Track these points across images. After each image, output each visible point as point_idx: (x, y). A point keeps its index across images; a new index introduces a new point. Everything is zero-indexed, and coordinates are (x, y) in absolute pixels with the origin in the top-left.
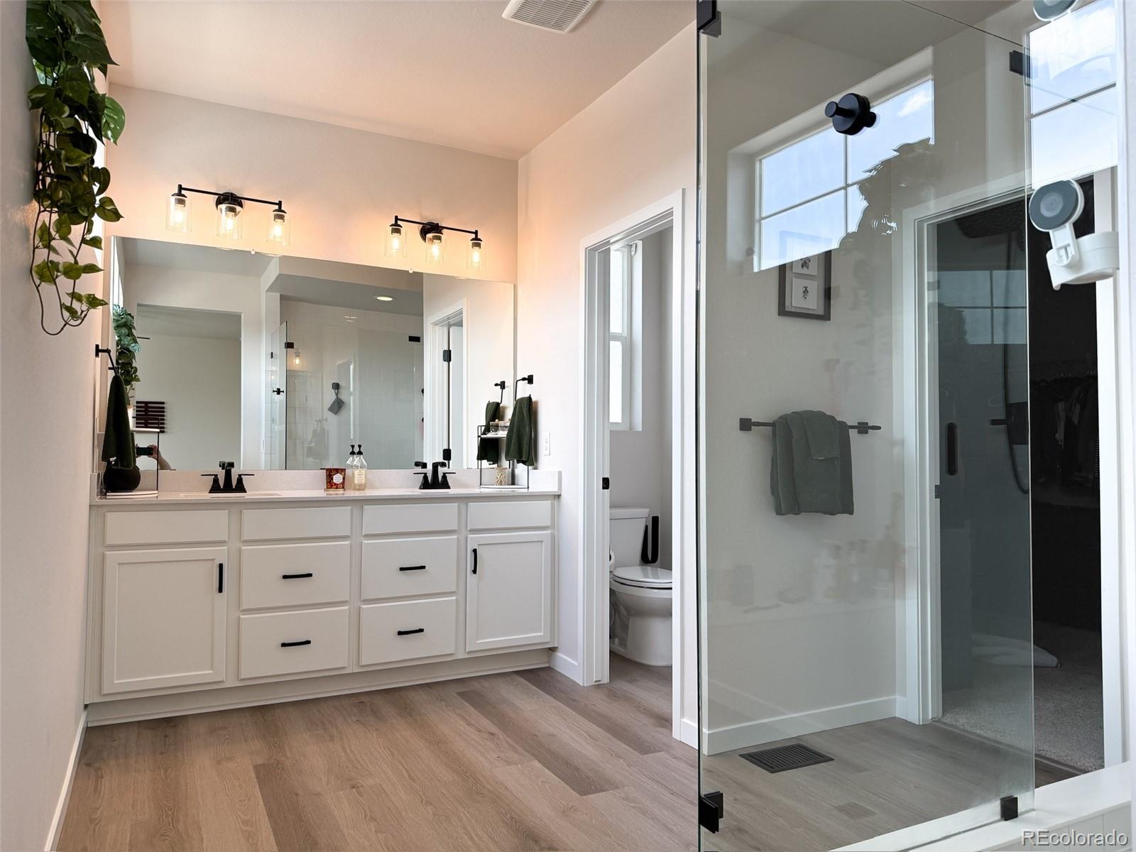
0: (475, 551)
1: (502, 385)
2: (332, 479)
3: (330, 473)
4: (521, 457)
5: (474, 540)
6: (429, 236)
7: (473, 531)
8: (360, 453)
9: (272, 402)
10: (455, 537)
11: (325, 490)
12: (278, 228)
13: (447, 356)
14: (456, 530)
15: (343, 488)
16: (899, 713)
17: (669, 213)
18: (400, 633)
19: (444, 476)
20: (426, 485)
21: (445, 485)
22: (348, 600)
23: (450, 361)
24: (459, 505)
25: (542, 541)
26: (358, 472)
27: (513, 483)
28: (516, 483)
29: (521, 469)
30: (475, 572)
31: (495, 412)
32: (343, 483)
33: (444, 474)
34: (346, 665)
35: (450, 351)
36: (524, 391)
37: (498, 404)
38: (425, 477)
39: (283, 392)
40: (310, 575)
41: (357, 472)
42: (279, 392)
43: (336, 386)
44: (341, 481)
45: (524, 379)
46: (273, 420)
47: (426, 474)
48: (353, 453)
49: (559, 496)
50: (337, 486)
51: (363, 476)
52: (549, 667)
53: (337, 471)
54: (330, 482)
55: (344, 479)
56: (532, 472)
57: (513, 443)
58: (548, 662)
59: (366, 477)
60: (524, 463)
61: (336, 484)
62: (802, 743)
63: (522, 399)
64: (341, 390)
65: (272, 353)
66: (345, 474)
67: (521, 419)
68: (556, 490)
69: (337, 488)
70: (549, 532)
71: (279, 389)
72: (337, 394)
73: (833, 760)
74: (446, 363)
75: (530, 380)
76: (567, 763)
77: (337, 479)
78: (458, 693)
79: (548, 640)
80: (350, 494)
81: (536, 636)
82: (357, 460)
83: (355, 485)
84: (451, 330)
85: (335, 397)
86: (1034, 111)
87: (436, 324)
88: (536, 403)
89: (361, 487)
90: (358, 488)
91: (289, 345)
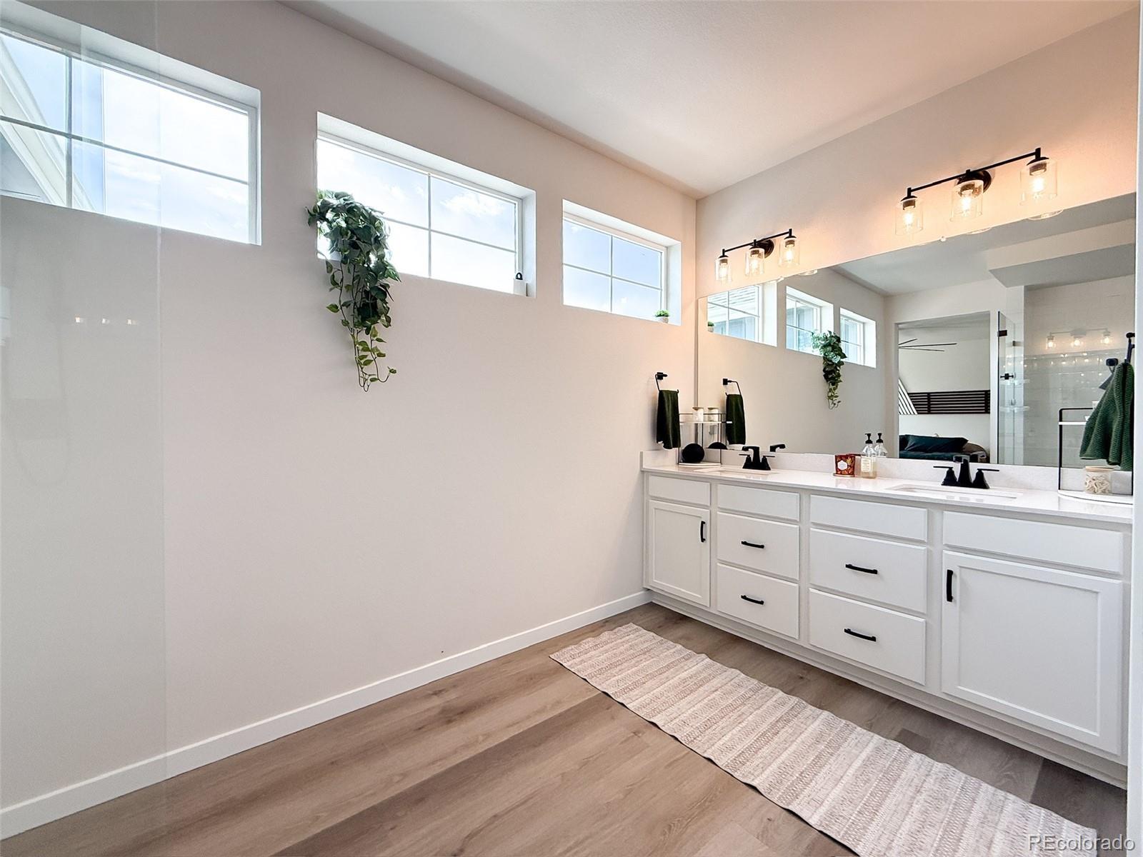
0: (949, 573)
2: (837, 465)
5: (952, 560)
14: (924, 541)
15: (850, 474)
19: (980, 474)
20: (949, 481)
21: (979, 484)
30: (949, 598)
32: (848, 470)
33: (980, 470)
34: (796, 637)
38: (950, 472)
41: (863, 460)
44: (846, 467)
47: (950, 468)
55: (849, 466)
61: (840, 470)
70: (1116, 581)
77: (841, 465)
90: (866, 476)
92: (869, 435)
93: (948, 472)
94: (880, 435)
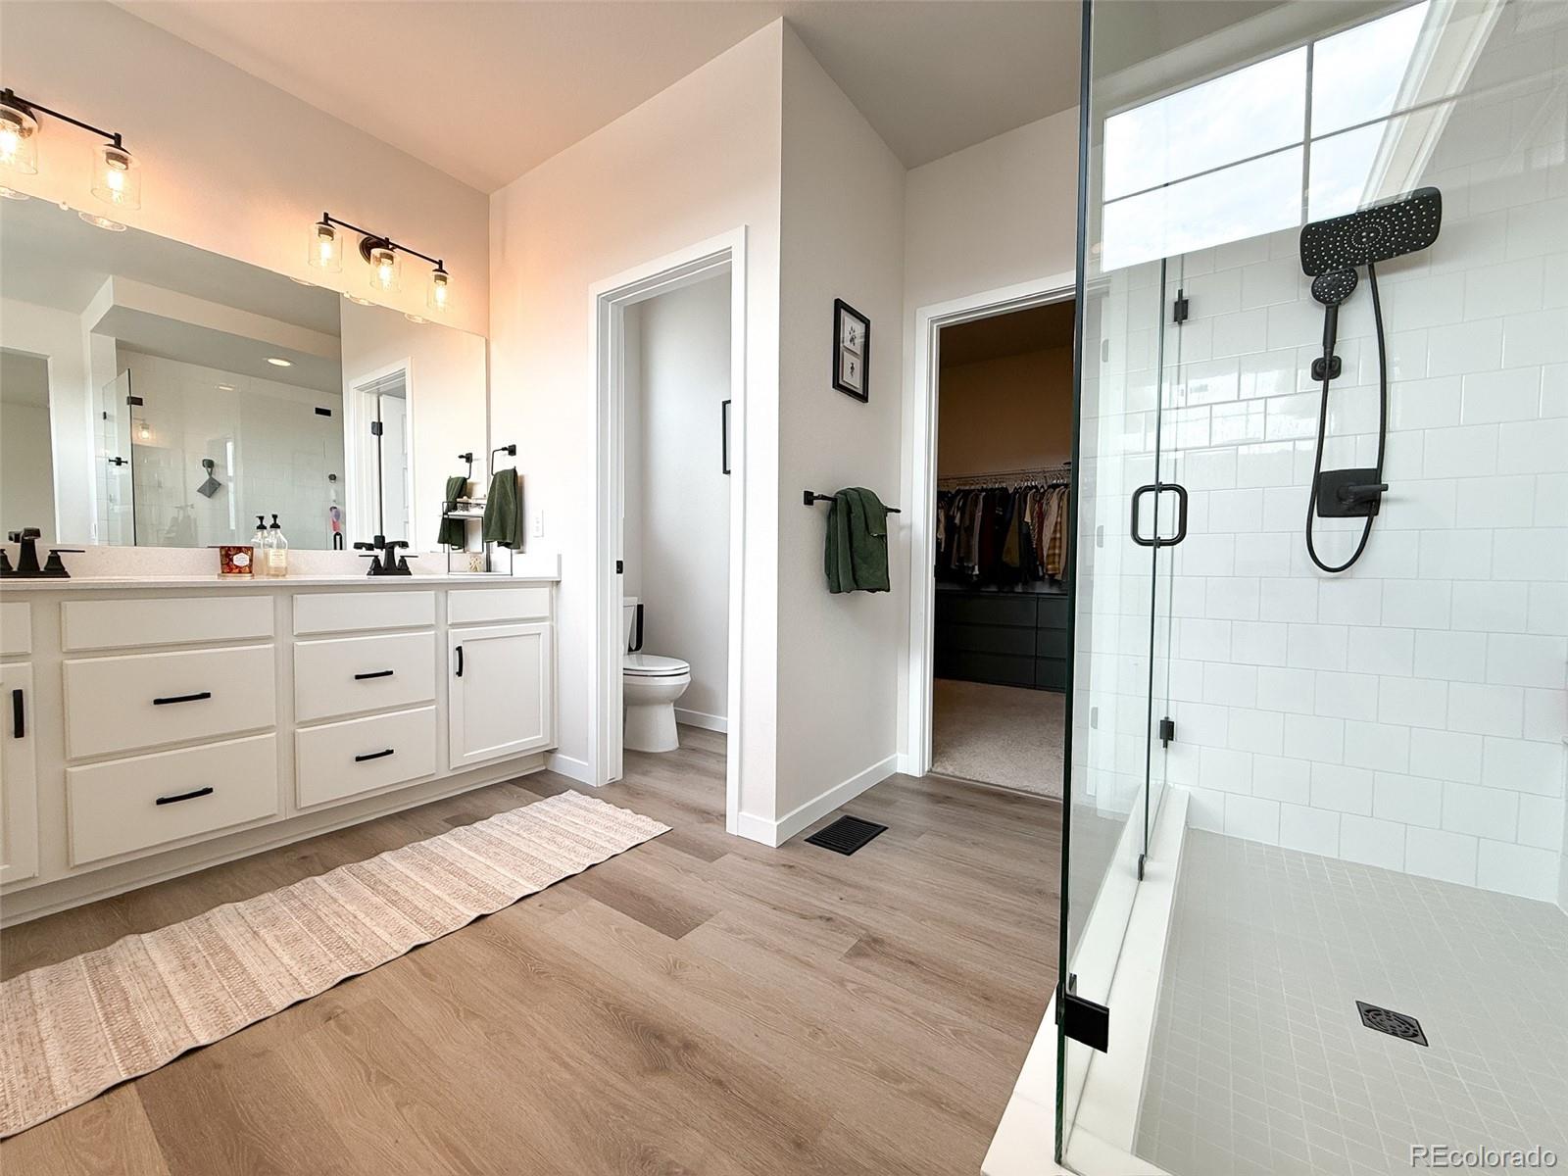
0: (459, 649)
1: (469, 458)
2: (232, 560)
3: (227, 554)
4: (505, 538)
5: (456, 638)
6: (376, 252)
7: (454, 625)
8: (275, 526)
9: (108, 477)
10: (433, 632)
11: (219, 575)
12: (115, 177)
13: (378, 429)
14: (432, 625)
15: (251, 572)
16: (900, 770)
17: (727, 254)
18: (358, 759)
19: (403, 559)
20: (377, 569)
21: (404, 570)
22: (275, 724)
23: (381, 433)
24: (436, 594)
25: (539, 634)
26: (274, 553)
27: (489, 570)
28: (492, 569)
29: (500, 554)
30: (460, 674)
31: (460, 490)
32: (250, 566)
33: (402, 557)
34: (275, 812)
35: (381, 424)
36: (504, 463)
37: (465, 480)
38: (376, 559)
39: (126, 462)
40: (207, 695)
41: (272, 552)
42: (119, 462)
43: (209, 464)
44: (248, 562)
45: (504, 449)
46: (111, 499)
47: (376, 557)
48: (262, 527)
49: (558, 582)
50: (240, 570)
51: (283, 557)
52: (546, 770)
53: (239, 550)
54: (228, 564)
55: (251, 560)
56: (517, 557)
57: (493, 522)
58: (545, 764)
59: (287, 558)
60: (507, 545)
61: (237, 567)
62: (849, 814)
63: (504, 473)
64: (215, 469)
65: (105, 413)
66: (252, 554)
67: (504, 495)
68: (556, 575)
69: (240, 572)
70: (547, 623)
71: (119, 459)
72: (210, 474)
73: (886, 828)
74: (376, 437)
75: (512, 451)
76: (632, 894)
77: (241, 560)
78: (446, 821)
79: (548, 742)
80: (261, 579)
81: (534, 739)
82: (272, 537)
83: (269, 568)
84: (381, 399)
85: (208, 477)
86: (1107, 197)
87: (361, 389)
88: (522, 477)
89: (279, 572)
90: (272, 572)
91: (135, 401)
92: (261, 518)
93: (374, 561)
94: (275, 517)
